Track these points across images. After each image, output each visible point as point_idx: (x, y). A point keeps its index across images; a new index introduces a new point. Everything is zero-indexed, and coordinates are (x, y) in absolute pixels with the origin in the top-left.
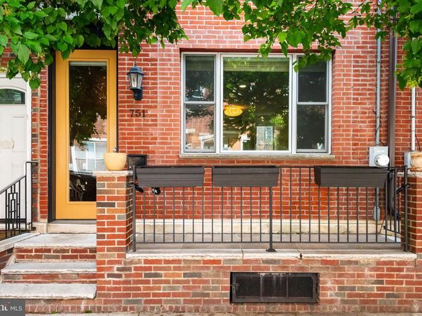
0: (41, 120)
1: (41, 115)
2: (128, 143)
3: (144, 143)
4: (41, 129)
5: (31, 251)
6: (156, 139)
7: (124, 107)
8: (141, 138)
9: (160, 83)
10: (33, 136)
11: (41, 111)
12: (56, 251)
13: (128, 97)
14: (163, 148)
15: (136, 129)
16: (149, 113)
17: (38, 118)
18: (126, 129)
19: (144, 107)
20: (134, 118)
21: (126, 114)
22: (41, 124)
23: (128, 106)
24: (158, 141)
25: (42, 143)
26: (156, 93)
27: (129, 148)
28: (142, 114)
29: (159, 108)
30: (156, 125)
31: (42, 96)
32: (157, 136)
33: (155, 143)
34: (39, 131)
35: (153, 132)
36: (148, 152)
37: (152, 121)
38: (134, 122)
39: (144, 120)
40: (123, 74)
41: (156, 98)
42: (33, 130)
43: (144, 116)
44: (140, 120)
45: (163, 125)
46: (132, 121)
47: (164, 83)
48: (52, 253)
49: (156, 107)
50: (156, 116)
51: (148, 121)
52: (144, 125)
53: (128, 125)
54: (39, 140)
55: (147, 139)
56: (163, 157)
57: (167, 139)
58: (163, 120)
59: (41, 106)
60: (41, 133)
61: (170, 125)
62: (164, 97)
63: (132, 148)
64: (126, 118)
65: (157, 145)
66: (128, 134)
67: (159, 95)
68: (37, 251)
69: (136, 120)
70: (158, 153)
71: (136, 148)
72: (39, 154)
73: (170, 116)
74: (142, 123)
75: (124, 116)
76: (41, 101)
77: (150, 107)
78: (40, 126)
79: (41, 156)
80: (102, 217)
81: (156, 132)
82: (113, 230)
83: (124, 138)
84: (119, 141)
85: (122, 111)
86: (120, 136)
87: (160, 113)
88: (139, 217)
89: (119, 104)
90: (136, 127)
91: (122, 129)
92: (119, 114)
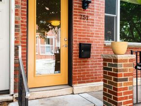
0: (21, 15)
1: (22, 11)
2: (79, 36)
3: (87, 36)
4: (22, 22)
6: (93, 34)
7: (76, 12)
8: (86, 33)
9: (96, 1)
10: (16, 26)
11: (22, 8)
13: (79, 6)
14: (97, 40)
15: (83, 27)
16: (90, 18)
17: (20, 13)
18: (78, 27)
19: (88, 14)
20: (82, 20)
21: (78, 17)
22: (22, 18)
23: (79, 12)
24: (94, 35)
26: (94, 6)
27: (79, 39)
29: (95, 16)
30: (93, 26)
32: (94, 32)
33: (93, 36)
34: (20, 23)
36: (89, 42)
37: (92, 23)
38: (82, 23)
39: (87, 22)
41: (94, 9)
42: (16, 22)
43: (87, 19)
44: (85, 22)
45: (97, 26)
46: (81, 22)
49: (93, 15)
50: (93, 20)
51: (89, 22)
52: (88, 25)
53: (79, 24)
54: (21, 30)
55: (89, 33)
56: (96, 45)
57: (98, 34)
58: (97, 23)
59: (22, 5)
61: (100, 26)
62: (98, 10)
63: (81, 39)
64: (78, 19)
65: (94, 38)
66: (79, 30)
67: (95, 7)
69: (83, 22)
70: (94, 42)
71: (83, 39)
72: (20, 40)
73: (100, 21)
75: (76, 18)
77: (91, 14)
78: (21, 19)
79: (21, 42)
80: (121, 89)
81: (93, 30)
82: (126, 98)
83: (76, 32)
84: (74, 34)
85: (75, 15)
86: (74, 31)
87: (95, 18)
88: (84, 82)
89: (73, 10)
90: (83, 26)
91: (75, 26)
92: (74, 17)
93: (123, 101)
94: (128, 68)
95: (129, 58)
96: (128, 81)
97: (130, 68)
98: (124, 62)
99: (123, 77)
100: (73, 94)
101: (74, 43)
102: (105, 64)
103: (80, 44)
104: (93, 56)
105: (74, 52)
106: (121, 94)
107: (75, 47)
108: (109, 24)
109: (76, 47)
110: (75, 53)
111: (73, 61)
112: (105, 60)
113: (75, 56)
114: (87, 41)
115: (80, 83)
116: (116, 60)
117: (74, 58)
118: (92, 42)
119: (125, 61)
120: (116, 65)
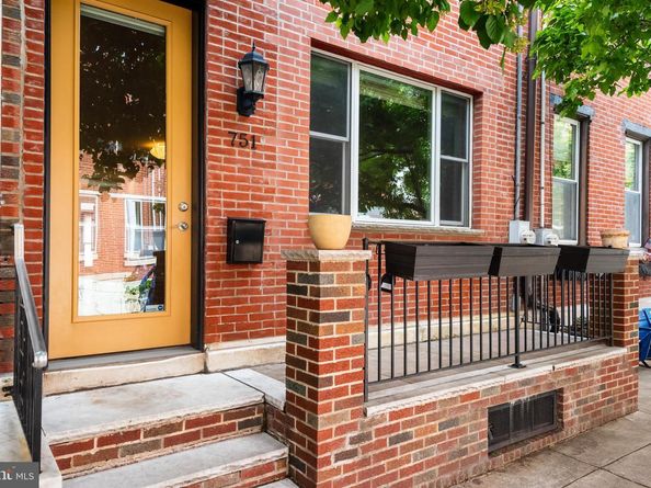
0: (25, 125)
1: (27, 113)
2: (226, 195)
3: (254, 197)
4: (27, 146)
5: (89, 445)
6: (273, 191)
7: (218, 124)
8: (248, 188)
9: (282, 92)
10: (5, 160)
11: (27, 103)
12: (154, 432)
13: (227, 107)
14: (284, 209)
15: (240, 170)
16: (263, 142)
17: (20, 119)
18: (223, 169)
19: (254, 130)
20: (236, 149)
21: (223, 139)
22: (29, 135)
23: (226, 125)
24: (277, 195)
25: (29, 180)
26: (274, 108)
27: (227, 205)
28: (250, 142)
29: (278, 137)
30: (273, 166)
31: (29, 69)
32: (275, 186)
33: (271, 199)
34: (21, 151)
35: (270, 178)
36: (260, 214)
37: (268, 157)
38: (237, 157)
39: (254, 155)
40: (217, 59)
41: (275, 117)
42: (6, 147)
43: (253, 147)
44: (247, 155)
45: (285, 167)
46: (232, 153)
47: (286, 93)
48: (142, 439)
49: (273, 133)
50: (273, 149)
51: (260, 156)
52: (255, 164)
53: (227, 161)
54: (22, 174)
55: (259, 189)
56: (283, 224)
57: (289, 192)
58: (285, 159)
59: (27, 91)
60: (26, 157)
61: (295, 168)
62: (287, 119)
63: (232, 205)
64: (222, 146)
65: (275, 203)
66: (226, 178)
67: (278, 113)
68: (103, 441)
69: (240, 154)
70: (276, 215)
71: (239, 205)
72: (20, 205)
73: (295, 153)
74: (250, 159)
75: (218, 142)
76: (27, 79)
77: (265, 132)
78: (23, 139)
79: (24, 210)
80: (329, 343)
81: (272, 179)
82: (345, 366)
83: (217, 186)
84: (209, 190)
85: (213, 132)
86: (210, 181)
87: (280, 145)
88: (244, 337)
89: (208, 118)
90: (239, 166)
91: (213, 167)
92: (209, 137)
93: (333, 374)
94: (351, 286)
95: (352, 260)
96: (351, 321)
97: (356, 285)
98: (338, 270)
99: (335, 311)
100: (205, 371)
101: (209, 217)
102: (291, 277)
103: (229, 222)
104: (272, 257)
105: (208, 244)
106: (329, 356)
107: (214, 230)
108: (325, 162)
109: (217, 231)
110: (212, 249)
111: (207, 272)
112: (291, 265)
113: (212, 257)
114: (254, 214)
115: (227, 338)
116: (316, 266)
117: (208, 262)
118: (269, 215)
119: (344, 265)
120: (316, 279)
